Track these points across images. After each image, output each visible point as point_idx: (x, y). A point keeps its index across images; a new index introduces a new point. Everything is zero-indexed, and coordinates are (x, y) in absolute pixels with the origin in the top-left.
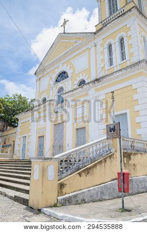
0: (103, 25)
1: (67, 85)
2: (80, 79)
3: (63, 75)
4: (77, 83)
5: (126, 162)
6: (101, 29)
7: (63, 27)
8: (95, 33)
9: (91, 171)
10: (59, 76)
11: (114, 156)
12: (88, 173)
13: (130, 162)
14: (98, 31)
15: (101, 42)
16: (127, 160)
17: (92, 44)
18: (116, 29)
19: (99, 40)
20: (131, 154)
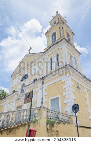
0: (48, 48)
1: (27, 82)
2: (34, 78)
3: (26, 77)
4: (32, 80)
5: (49, 128)
6: (47, 50)
7: (29, 51)
8: (44, 53)
9: (13, 131)
10: (24, 77)
11: (38, 122)
12: (11, 132)
13: (53, 129)
14: (45, 51)
15: (47, 57)
16: (50, 127)
17: (42, 58)
18: (55, 50)
19: (46, 56)
20: (54, 122)
